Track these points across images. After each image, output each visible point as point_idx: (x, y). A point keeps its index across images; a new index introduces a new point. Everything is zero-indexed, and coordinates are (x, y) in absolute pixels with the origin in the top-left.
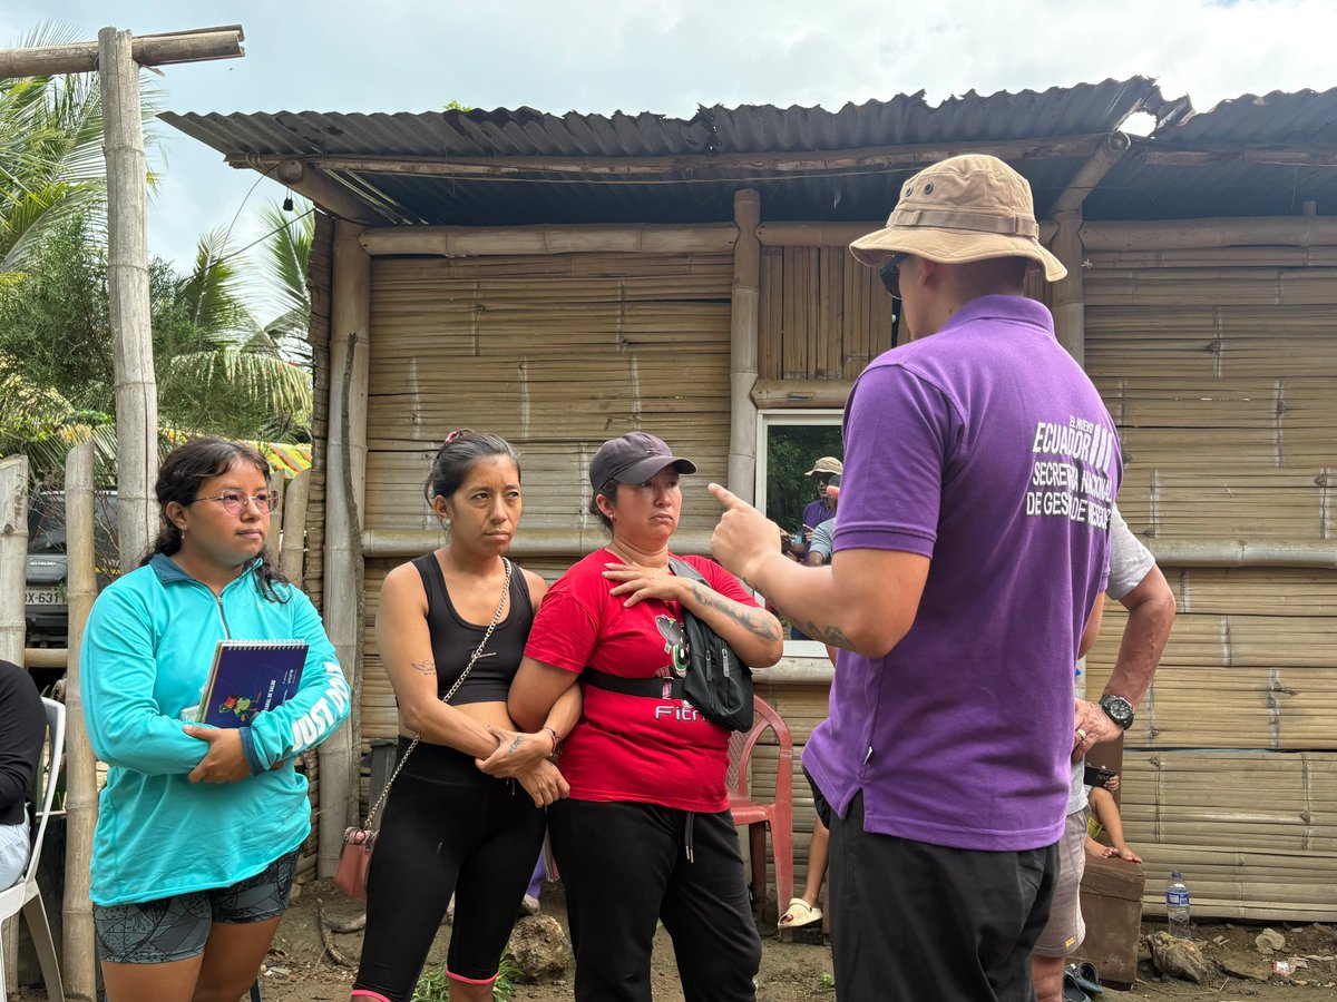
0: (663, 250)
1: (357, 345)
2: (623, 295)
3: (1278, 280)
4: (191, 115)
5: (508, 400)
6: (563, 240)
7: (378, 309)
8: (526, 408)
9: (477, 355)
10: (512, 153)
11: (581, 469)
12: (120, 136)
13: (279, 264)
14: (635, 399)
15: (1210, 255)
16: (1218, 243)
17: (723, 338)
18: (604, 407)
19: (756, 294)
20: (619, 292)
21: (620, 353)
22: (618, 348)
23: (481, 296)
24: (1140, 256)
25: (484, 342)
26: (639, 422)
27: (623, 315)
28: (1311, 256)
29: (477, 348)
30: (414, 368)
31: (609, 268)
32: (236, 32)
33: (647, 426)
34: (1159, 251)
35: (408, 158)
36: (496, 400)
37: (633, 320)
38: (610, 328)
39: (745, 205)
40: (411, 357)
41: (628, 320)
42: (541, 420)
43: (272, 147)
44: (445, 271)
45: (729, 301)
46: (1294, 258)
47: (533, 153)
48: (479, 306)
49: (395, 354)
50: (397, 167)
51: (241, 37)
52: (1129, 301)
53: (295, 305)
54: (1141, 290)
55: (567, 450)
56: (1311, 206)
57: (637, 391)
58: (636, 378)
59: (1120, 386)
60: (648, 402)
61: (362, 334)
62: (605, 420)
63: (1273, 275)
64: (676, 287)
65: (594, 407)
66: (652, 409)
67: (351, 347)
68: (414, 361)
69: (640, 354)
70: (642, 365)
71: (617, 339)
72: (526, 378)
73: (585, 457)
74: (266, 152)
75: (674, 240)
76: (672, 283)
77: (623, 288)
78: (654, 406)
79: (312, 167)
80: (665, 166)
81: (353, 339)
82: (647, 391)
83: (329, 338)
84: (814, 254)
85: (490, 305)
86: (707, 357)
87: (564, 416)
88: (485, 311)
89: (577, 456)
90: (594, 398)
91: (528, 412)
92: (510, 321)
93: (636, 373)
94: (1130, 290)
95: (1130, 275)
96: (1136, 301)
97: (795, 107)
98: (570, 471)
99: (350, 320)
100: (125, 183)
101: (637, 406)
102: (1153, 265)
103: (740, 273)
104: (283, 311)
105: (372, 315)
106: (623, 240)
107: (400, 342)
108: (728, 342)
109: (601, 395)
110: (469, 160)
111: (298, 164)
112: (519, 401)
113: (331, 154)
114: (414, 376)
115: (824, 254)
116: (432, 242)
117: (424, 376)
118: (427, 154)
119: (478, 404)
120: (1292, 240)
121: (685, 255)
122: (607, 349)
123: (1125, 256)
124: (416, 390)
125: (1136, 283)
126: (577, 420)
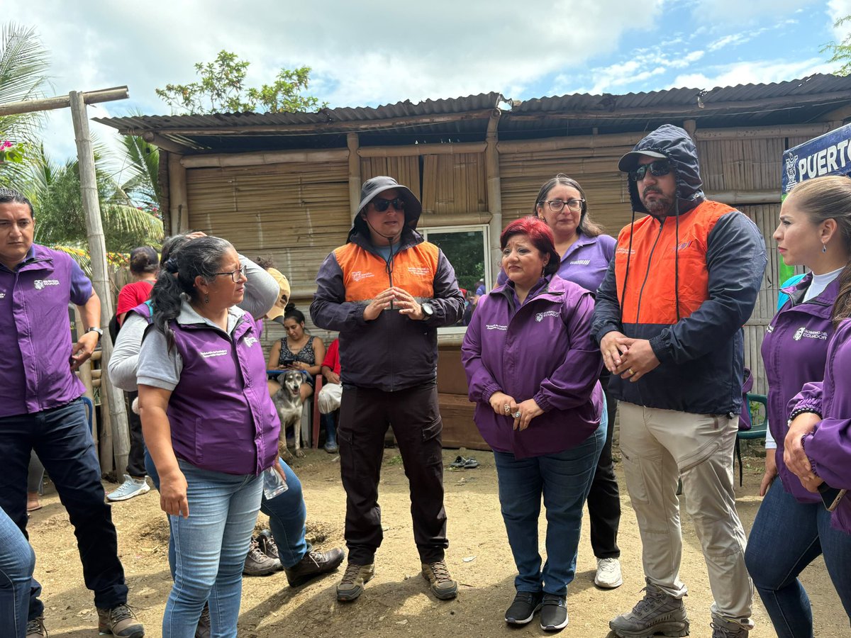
0: (317, 161)
1: (182, 209)
2: (301, 181)
3: (583, 163)
4: (105, 118)
5: (253, 231)
6: (272, 158)
7: (191, 192)
8: (261, 234)
9: (237, 211)
10: (245, 125)
11: (287, 260)
12: (82, 135)
13: (128, 150)
14: (310, 227)
15: (554, 153)
16: (555, 148)
17: (346, 199)
18: (296, 232)
19: (359, 179)
20: (299, 180)
21: (301, 208)
22: (300, 205)
23: (237, 184)
24: (524, 155)
25: (240, 205)
26: (312, 238)
27: (301, 190)
28: (595, 152)
29: (237, 208)
30: (209, 218)
31: (294, 169)
32: (125, 89)
33: (316, 240)
34: (532, 152)
35: (199, 128)
36: (248, 231)
37: (306, 192)
38: (295, 196)
39: (352, 140)
40: (207, 214)
41: (304, 192)
42: (268, 239)
43: (139, 126)
44: (220, 173)
45: (348, 182)
46: (588, 153)
47: (254, 124)
48: (236, 189)
49: (200, 212)
50: (195, 132)
51: (127, 90)
52: (520, 175)
53: (137, 172)
54: (526, 170)
55: (280, 252)
56: (595, 130)
57: (310, 224)
58: (309, 219)
59: (518, 213)
60: (315, 229)
61: (184, 204)
62: (297, 237)
63: (580, 161)
64: (325, 177)
65: (292, 232)
66: (317, 232)
67: (180, 211)
68: (209, 215)
69: (310, 207)
70: (312, 212)
71: (300, 201)
72: (260, 221)
73: (289, 255)
74: (136, 128)
75: (322, 156)
76: (323, 175)
77: (301, 178)
78: (318, 230)
79: (157, 134)
80: (312, 128)
81: (180, 207)
82: (315, 224)
83: (169, 206)
84: (384, 160)
85: (241, 188)
86: (340, 208)
87: (278, 237)
88: (239, 191)
89: (285, 255)
90: (291, 228)
91: (262, 235)
92: (251, 195)
93: (309, 216)
94: (521, 170)
95: (520, 164)
96: (523, 175)
97: (358, 107)
98: (282, 261)
99: (178, 198)
100: (86, 154)
101: (311, 231)
102: (529, 159)
103: (352, 170)
104: (131, 177)
105: (188, 195)
106: (299, 157)
107: (202, 207)
108: (349, 201)
109: (294, 226)
110: (226, 128)
111: (151, 133)
112: (257, 231)
113: (165, 128)
114: (209, 222)
115: (389, 160)
116: (214, 161)
117: (214, 222)
118: (208, 127)
119: (239, 233)
120: (586, 146)
121: (327, 163)
122: (296, 206)
123: (517, 156)
124: (210, 228)
125: (523, 167)
126: (284, 238)
